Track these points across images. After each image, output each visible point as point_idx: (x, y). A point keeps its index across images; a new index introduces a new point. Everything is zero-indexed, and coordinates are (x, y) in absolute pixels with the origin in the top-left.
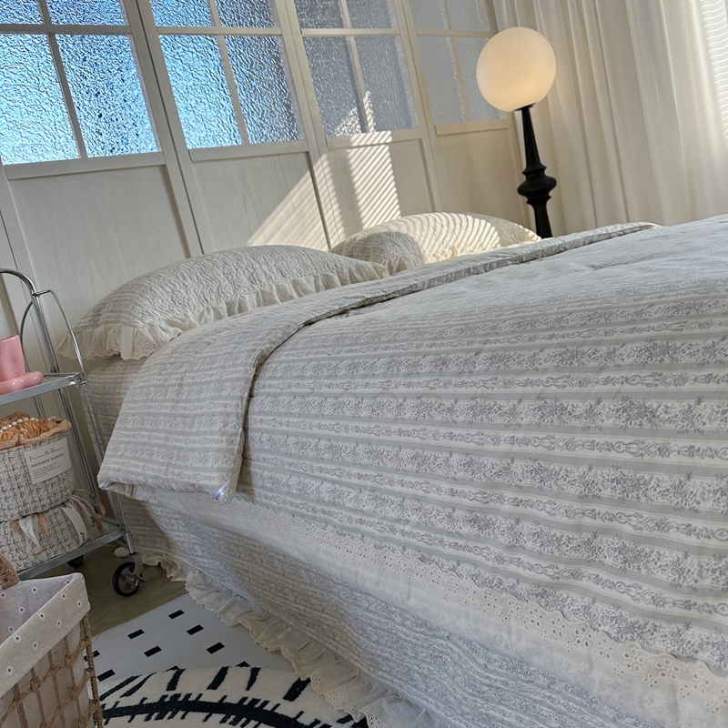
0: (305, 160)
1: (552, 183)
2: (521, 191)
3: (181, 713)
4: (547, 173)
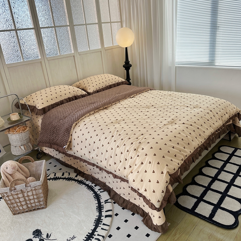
0: (73, 58)
1: (131, 66)
2: (124, 66)
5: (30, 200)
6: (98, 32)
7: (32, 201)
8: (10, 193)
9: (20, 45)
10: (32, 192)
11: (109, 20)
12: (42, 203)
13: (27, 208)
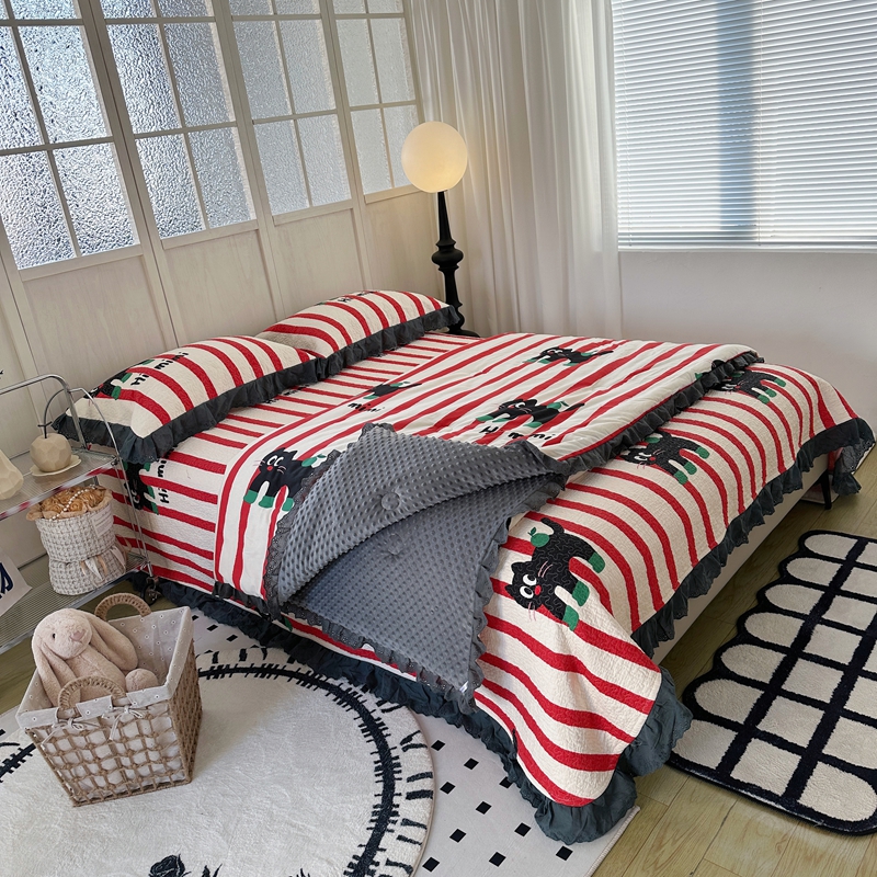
0: (255, 236)
1: (460, 256)
2: (435, 260)
3: (227, 675)
4: (455, 246)
5: (131, 753)
6: (340, 143)
7: (140, 758)
8: (59, 728)
9: (64, 200)
10: (138, 724)
11: (377, 99)
12: (173, 764)
13: (122, 782)
